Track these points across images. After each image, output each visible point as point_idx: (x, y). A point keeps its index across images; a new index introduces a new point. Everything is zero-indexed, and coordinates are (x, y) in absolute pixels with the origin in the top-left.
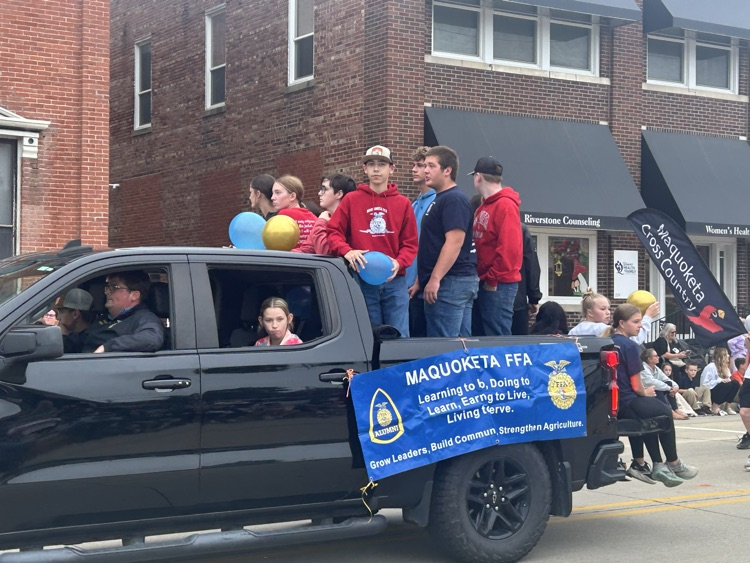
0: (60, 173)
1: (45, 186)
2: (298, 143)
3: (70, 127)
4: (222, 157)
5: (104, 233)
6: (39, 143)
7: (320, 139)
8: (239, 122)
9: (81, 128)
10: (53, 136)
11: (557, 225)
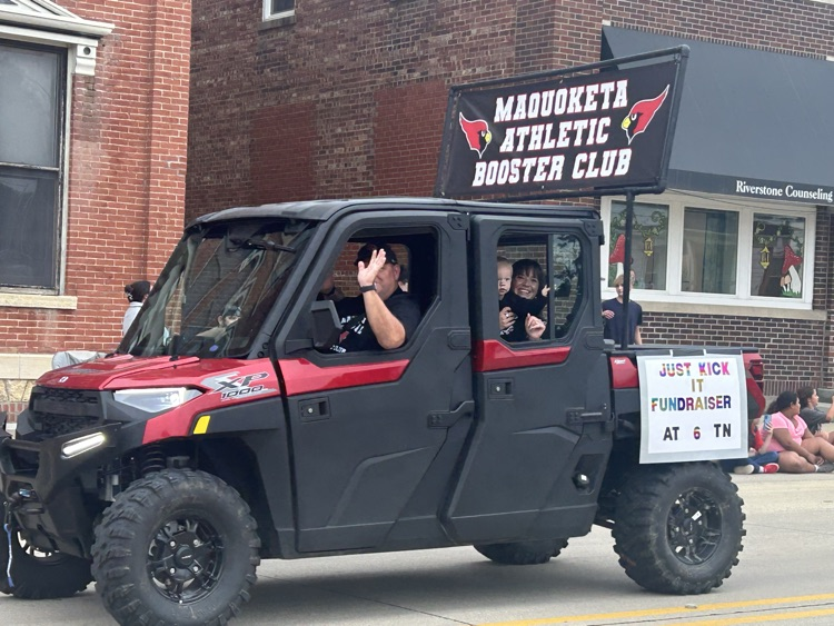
0: (124, 97)
1: (103, 115)
2: (409, 71)
3: (138, 34)
4: (287, 87)
5: (180, 185)
6: (98, 55)
7: (444, 65)
8: (315, 40)
9: (154, 35)
10: (116, 45)
11: (777, 197)
